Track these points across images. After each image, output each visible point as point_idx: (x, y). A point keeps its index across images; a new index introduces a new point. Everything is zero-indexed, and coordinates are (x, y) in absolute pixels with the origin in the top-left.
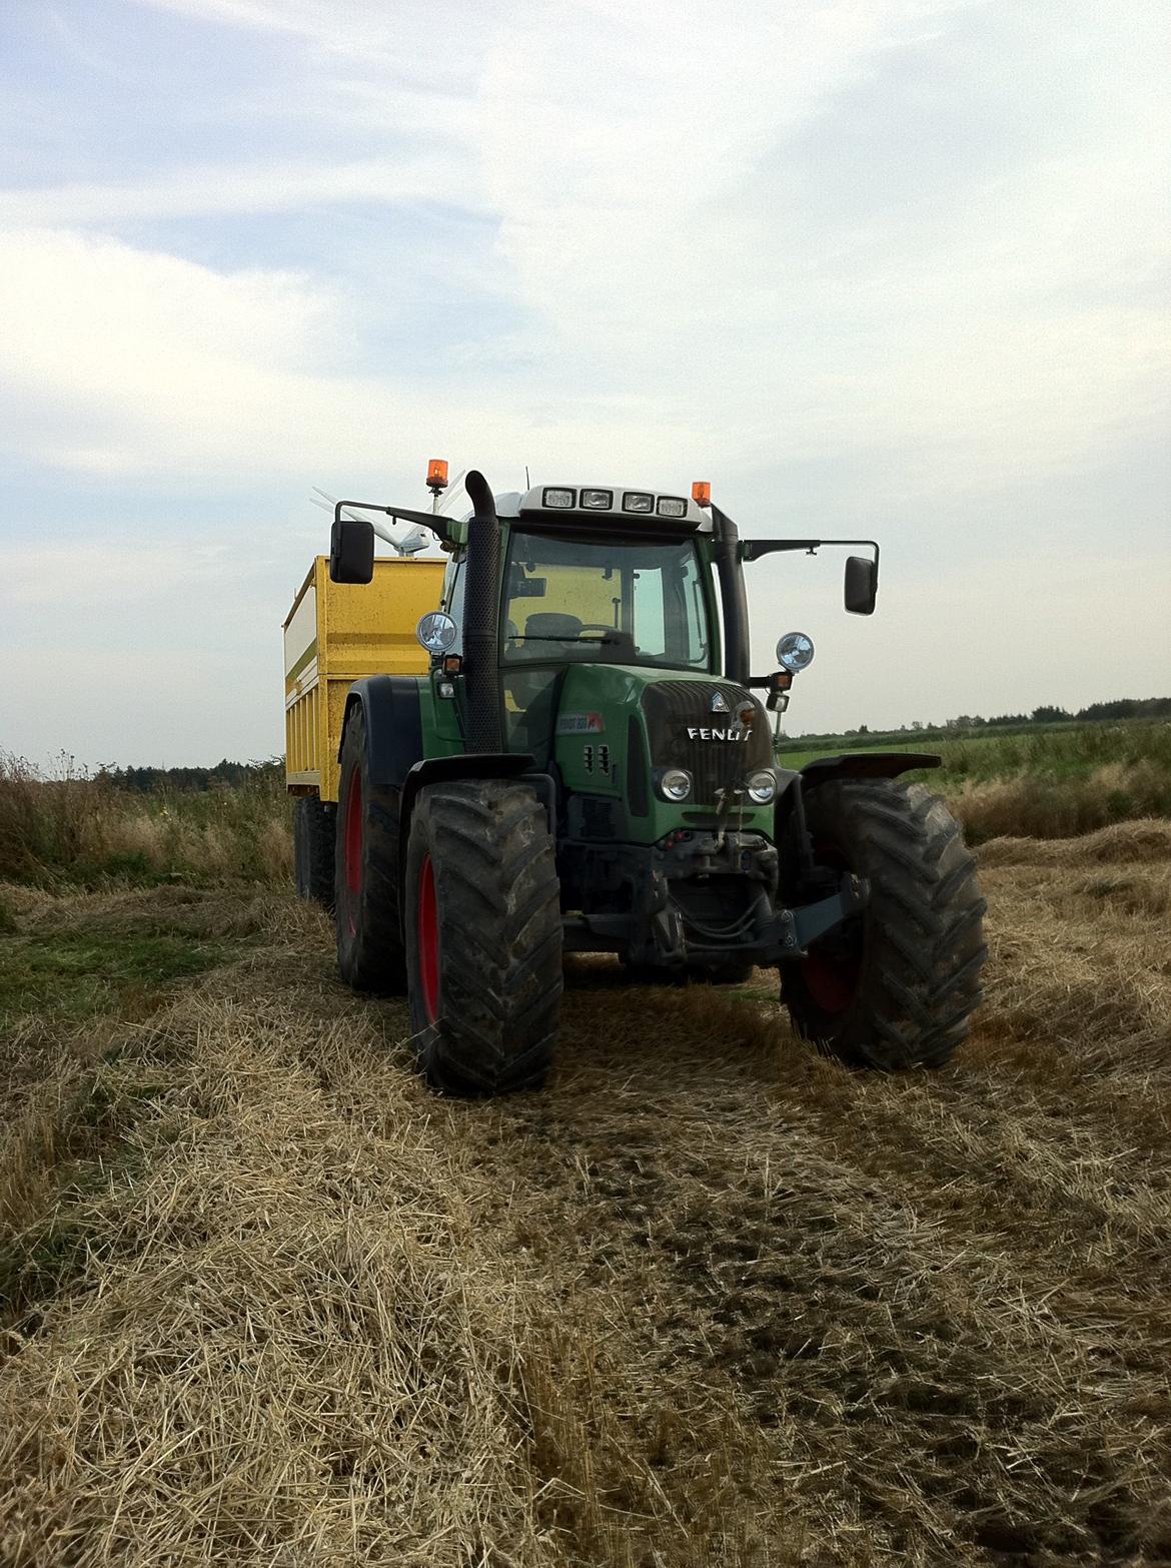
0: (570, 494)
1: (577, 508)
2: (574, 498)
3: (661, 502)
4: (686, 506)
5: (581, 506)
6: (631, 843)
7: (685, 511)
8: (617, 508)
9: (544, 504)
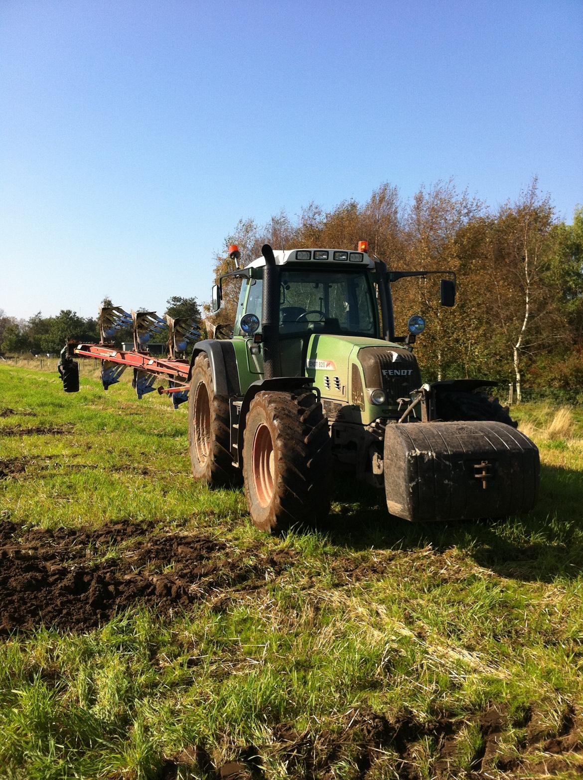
0: (308, 253)
1: (312, 260)
2: (311, 255)
3: (352, 255)
4: (363, 257)
5: (314, 259)
6: (354, 423)
7: (363, 259)
8: (331, 259)
9: (297, 259)
